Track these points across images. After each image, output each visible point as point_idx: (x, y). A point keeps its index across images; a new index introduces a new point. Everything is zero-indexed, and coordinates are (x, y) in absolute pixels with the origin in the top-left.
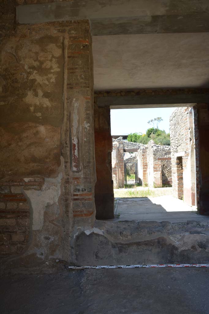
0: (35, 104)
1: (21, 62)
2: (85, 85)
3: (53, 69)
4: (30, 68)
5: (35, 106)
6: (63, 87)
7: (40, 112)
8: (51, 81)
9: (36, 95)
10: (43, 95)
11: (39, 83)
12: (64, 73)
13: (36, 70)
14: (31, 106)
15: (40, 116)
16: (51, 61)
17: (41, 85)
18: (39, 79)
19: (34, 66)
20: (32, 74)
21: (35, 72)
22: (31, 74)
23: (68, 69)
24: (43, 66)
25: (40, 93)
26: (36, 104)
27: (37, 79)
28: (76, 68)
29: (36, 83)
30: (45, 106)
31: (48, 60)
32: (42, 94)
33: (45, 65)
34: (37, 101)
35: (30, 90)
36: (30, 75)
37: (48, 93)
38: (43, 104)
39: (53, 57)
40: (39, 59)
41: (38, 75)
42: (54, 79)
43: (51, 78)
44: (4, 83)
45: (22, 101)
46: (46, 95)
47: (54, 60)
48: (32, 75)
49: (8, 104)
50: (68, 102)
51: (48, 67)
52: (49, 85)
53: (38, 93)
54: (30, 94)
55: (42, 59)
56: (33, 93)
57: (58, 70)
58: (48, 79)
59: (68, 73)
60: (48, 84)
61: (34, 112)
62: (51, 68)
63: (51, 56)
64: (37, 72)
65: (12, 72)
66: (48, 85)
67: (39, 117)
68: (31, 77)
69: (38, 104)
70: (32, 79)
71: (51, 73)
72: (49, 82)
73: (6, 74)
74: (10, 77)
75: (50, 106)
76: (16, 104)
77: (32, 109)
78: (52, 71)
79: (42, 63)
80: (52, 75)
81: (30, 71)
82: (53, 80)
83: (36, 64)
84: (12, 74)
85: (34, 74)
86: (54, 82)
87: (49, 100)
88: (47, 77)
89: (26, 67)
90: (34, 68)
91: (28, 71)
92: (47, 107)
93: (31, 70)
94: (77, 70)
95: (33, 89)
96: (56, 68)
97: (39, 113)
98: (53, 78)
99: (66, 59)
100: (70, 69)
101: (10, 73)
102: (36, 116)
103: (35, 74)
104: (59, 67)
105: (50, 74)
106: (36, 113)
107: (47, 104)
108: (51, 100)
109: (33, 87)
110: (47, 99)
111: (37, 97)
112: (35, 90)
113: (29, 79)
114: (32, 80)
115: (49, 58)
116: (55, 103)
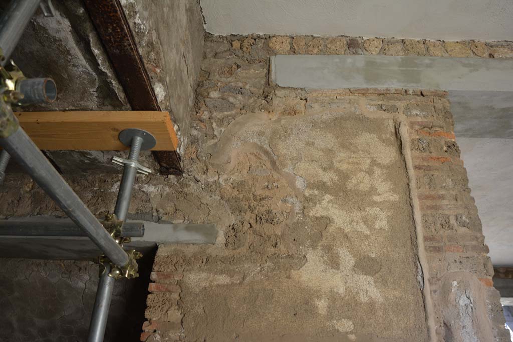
0: (331, 291)
1: (286, 170)
2: (474, 243)
3: (379, 195)
4: (310, 186)
5: (333, 297)
6: (415, 246)
7: (349, 318)
8: (377, 225)
9: (334, 263)
10: (356, 266)
11: (340, 229)
12: (412, 206)
13: (330, 194)
14: (319, 298)
15: (349, 330)
16: (370, 172)
17: (346, 236)
18: (340, 217)
19: (324, 184)
20: (320, 204)
21: (328, 197)
22: (315, 204)
23: (420, 197)
24: (350, 184)
25: (347, 259)
26: (335, 290)
27: (335, 218)
28: (442, 197)
29: (331, 229)
30: (364, 299)
31: (361, 171)
32: (352, 262)
33: (354, 181)
34: (336, 282)
35: (314, 247)
36: (311, 204)
37: (370, 259)
38: (357, 293)
39: (374, 163)
40: (336, 165)
41: (335, 205)
42: (385, 222)
43: (375, 218)
44: (233, 220)
45: (289, 277)
46: (365, 266)
47: (378, 171)
48: (318, 205)
49: (241, 283)
50: (435, 291)
51: (365, 187)
52: (373, 238)
53: (338, 257)
54: (314, 257)
55: (344, 167)
56: (322, 257)
57: (394, 197)
58: (365, 220)
59: (422, 209)
60: (369, 232)
61: (330, 317)
62: (373, 190)
63: (368, 161)
64: (331, 198)
65: (259, 192)
66: (367, 237)
67: (347, 333)
68: (317, 211)
69: (342, 290)
70: (318, 215)
71: (375, 203)
72: (371, 228)
73: (241, 196)
74: (250, 207)
75: (381, 300)
76: (270, 287)
77: (322, 305)
78: (376, 198)
79: (345, 177)
80: (377, 210)
81: (310, 195)
82: (382, 223)
83: (328, 177)
84: (258, 198)
85: (324, 202)
86: (387, 228)
87: (375, 282)
88: (364, 214)
89: (299, 183)
90: (322, 187)
91: (307, 194)
92: (371, 305)
93: (316, 192)
94: (445, 202)
95: (322, 246)
96: (385, 192)
97: (344, 321)
98: (382, 217)
99: (412, 172)
100: (427, 197)
101: (251, 196)
102: (338, 331)
103: (329, 202)
104: (393, 191)
105: (372, 207)
106: (335, 321)
107: (371, 295)
108: (383, 283)
109: (324, 239)
110: (370, 279)
111: (338, 268)
112: (328, 249)
113: (311, 215)
114: (317, 218)
115: (366, 166)
116: (397, 293)
